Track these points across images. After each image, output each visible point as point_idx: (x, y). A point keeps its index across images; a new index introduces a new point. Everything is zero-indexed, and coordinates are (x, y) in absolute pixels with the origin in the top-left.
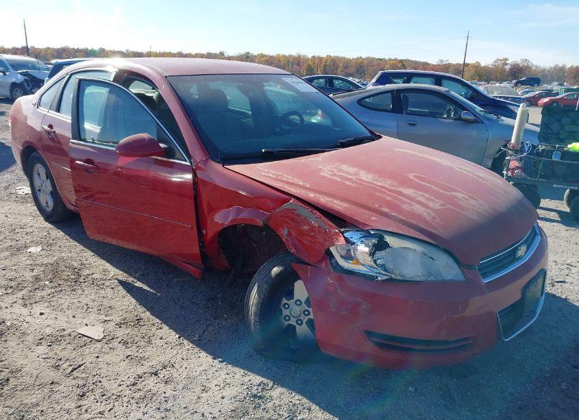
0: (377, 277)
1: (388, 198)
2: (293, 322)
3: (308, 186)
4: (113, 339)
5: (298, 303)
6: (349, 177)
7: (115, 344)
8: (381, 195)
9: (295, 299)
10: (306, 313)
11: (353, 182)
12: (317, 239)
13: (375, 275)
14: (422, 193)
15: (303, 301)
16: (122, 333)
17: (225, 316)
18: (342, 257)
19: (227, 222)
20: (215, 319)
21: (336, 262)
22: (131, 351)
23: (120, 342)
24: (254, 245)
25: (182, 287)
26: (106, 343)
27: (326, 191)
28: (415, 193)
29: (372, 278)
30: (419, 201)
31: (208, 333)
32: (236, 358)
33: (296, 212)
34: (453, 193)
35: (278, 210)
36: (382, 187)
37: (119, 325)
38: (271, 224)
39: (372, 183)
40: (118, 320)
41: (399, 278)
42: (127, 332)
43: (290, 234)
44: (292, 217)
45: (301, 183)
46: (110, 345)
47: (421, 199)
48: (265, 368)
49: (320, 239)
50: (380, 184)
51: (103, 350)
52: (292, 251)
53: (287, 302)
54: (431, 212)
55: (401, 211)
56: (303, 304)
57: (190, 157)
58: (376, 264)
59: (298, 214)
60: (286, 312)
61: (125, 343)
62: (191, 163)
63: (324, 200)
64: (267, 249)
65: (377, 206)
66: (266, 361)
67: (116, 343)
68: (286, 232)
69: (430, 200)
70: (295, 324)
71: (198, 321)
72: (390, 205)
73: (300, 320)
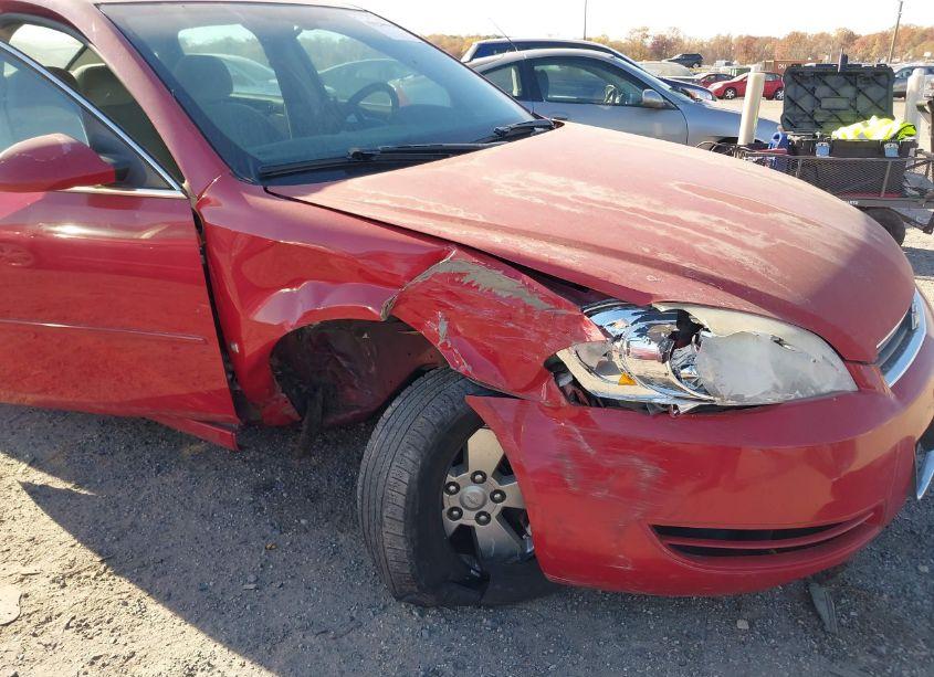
0: (676, 407)
1: (662, 233)
2: (468, 519)
3: (481, 219)
4: (49, 619)
5: (479, 477)
6: (557, 194)
7: (55, 631)
8: (644, 228)
9: (471, 470)
10: (497, 496)
11: (573, 205)
12: (522, 334)
13: (672, 403)
14: (717, 218)
15: (489, 472)
16: (70, 602)
17: (303, 522)
18: (590, 370)
19: (292, 322)
20: (281, 533)
21: (575, 382)
22: (101, 645)
23: (67, 627)
24: (345, 364)
25: (192, 469)
26: (35, 635)
27: (525, 228)
28: (704, 218)
29: (665, 410)
30: (721, 234)
31: (275, 567)
32: (352, 619)
33: (466, 280)
34: (771, 215)
35: (419, 279)
36: (633, 210)
37: (61, 581)
38: (404, 313)
39: (613, 205)
40: (56, 569)
41: (730, 403)
42: (82, 596)
43: (452, 331)
44: (455, 293)
45: (462, 215)
46: (45, 639)
47: (721, 229)
48: (425, 633)
49: (532, 336)
50: (629, 205)
51: (28, 655)
52: (462, 370)
53: (454, 479)
54: (755, 256)
55: (697, 257)
56: (490, 479)
57: (179, 179)
58: (679, 378)
59: (469, 284)
60: (450, 501)
61: (82, 626)
62: (184, 191)
63: (529, 248)
64: (373, 369)
65: (647, 250)
66: (422, 615)
67: (58, 631)
68: (442, 328)
69: (739, 230)
70: (472, 522)
71: (246, 542)
72: (672, 246)
73: (484, 513)
